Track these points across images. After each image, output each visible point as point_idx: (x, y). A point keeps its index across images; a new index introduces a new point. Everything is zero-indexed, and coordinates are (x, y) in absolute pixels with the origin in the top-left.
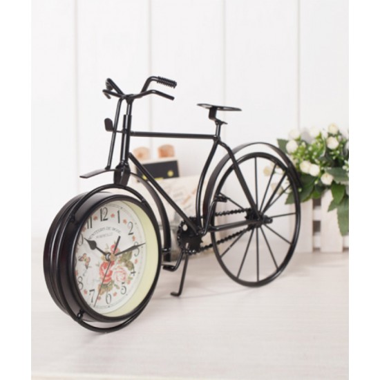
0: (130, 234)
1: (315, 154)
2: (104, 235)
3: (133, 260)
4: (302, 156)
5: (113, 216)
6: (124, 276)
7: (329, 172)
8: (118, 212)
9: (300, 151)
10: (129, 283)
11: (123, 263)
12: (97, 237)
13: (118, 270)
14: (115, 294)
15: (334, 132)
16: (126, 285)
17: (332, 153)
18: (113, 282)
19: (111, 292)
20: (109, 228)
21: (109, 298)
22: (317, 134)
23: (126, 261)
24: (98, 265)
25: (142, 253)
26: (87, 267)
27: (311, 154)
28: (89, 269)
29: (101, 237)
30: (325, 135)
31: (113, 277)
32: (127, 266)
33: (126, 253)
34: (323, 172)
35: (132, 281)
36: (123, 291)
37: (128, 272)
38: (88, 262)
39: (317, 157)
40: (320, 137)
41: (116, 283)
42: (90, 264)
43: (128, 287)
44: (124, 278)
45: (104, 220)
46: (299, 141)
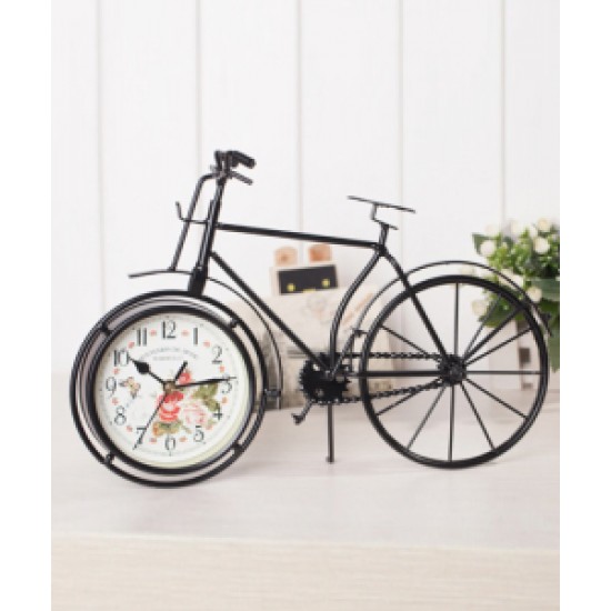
0: (216, 362)
1: (520, 258)
2: (168, 358)
3: (218, 397)
4: (502, 262)
5: (185, 333)
6: (200, 417)
7: (538, 285)
8: (196, 330)
9: (499, 255)
10: (209, 427)
11: (200, 400)
12: (155, 359)
13: (190, 407)
14: (183, 439)
15: (546, 229)
16: (203, 429)
17: (541, 259)
18: (180, 422)
19: (177, 436)
20: (177, 350)
21: (171, 444)
22: (522, 231)
23: (205, 397)
24: (154, 396)
25: (236, 390)
26: (134, 396)
27: (514, 258)
28: (137, 399)
29: (162, 359)
30: (533, 233)
31: (180, 416)
32: (207, 404)
33: (206, 386)
34: (528, 284)
35: (215, 428)
36: (198, 438)
37: (209, 413)
38: (137, 390)
39: (522, 263)
40: (526, 235)
41: (185, 424)
42: (139, 393)
43: (207, 434)
44: (201, 421)
45: (170, 337)
46: (498, 240)
